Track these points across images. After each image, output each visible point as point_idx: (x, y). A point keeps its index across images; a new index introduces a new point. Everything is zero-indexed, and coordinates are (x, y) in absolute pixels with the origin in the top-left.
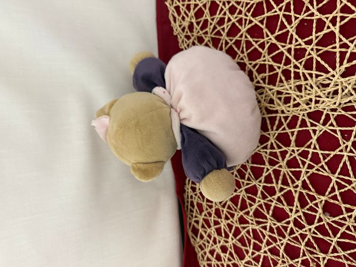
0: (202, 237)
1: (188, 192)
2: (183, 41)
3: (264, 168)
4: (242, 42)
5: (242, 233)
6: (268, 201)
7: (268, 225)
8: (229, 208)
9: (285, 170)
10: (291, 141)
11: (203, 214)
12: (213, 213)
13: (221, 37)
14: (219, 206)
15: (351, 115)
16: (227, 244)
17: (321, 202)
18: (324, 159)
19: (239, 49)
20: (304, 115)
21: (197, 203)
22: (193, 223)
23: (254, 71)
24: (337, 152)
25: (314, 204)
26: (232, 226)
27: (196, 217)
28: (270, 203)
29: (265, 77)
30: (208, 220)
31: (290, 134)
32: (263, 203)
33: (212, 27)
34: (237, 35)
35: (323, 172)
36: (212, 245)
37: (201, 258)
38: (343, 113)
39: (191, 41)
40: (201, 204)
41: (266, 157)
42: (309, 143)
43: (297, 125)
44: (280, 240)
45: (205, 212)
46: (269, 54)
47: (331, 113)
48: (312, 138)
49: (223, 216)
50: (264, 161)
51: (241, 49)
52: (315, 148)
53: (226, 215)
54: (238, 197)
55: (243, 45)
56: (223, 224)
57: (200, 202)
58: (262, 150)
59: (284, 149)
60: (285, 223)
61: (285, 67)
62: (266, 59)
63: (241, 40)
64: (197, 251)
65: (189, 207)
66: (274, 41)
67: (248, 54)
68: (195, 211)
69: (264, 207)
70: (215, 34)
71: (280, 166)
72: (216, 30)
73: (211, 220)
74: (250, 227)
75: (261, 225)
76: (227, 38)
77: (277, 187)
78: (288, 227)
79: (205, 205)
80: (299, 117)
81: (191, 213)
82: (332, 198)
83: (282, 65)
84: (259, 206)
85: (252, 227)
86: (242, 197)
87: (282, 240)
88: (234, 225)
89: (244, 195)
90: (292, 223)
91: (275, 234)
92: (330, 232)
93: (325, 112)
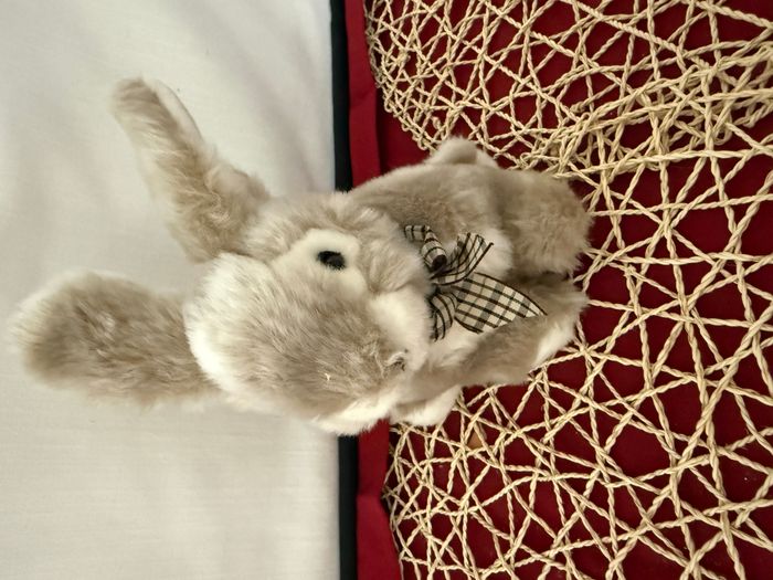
3: (621, 312)
5: (506, 491)
6: (609, 407)
7: (593, 477)
9: (688, 321)
10: (730, 234)
14: (463, 406)
16: (451, 515)
26: (483, 466)
28: (614, 415)
30: (421, 440)
31: (730, 215)
32: (592, 413)
36: (413, 509)
41: (635, 279)
43: (761, 186)
44: (619, 531)
50: (627, 292)
53: (473, 434)
54: (521, 387)
58: (627, 260)
59: (700, 257)
60: (647, 482)
69: (594, 423)
71: (676, 310)
74: (535, 476)
75: (569, 476)
77: (651, 371)
78: (654, 496)
84: (577, 418)
85: (541, 475)
86: (535, 388)
87: (625, 532)
88: (489, 465)
89: (542, 385)
90: (672, 486)
91: (607, 509)
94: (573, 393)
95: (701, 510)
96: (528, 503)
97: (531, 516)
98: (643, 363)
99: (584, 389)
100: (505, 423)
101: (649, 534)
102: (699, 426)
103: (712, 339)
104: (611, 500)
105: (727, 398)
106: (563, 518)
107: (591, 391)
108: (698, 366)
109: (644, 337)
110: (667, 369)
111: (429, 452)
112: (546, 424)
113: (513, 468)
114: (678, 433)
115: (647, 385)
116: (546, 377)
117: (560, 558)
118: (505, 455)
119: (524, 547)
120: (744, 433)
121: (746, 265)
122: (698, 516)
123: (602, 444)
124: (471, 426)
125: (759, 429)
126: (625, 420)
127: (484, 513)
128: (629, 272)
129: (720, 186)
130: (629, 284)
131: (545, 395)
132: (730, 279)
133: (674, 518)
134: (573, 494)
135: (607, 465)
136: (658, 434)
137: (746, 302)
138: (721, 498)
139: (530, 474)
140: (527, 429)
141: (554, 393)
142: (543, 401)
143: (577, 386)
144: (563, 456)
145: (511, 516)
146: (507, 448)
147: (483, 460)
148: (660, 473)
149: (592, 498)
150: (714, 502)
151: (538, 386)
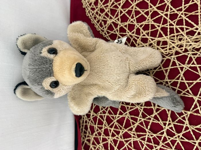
1: (83, 118)
2: (89, 12)
4: (133, 11)
5: (126, 146)
6: (147, 119)
7: (147, 136)
8: (116, 127)
10: (165, 76)
11: (95, 134)
12: (102, 133)
13: (117, 9)
14: (108, 126)
17: (187, 115)
18: (189, 87)
19: (130, 16)
20: (174, 59)
21: (90, 126)
22: (86, 141)
23: (141, 29)
24: (198, 81)
25: (182, 118)
26: (118, 141)
27: (88, 136)
28: (148, 120)
29: (149, 33)
30: (98, 138)
31: (164, 72)
32: (143, 121)
33: (112, 3)
34: (129, 7)
35: (188, 95)
39: (95, 11)
40: (93, 127)
42: (178, 77)
43: (169, 65)
44: (156, 147)
45: (96, 133)
46: (151, 18)
47: (192, 56)
48: (180, 73)
49: (111, 134)
51: (131, 16)
52: (182, 79)
53: (113, 133)
54: (124, 118)
55: (133, 13)
56: (110, 140)
57: (92, 125)
59: (160, 81)
60: (160, 134)
61: (163, 26)
62: (150, 21)
63: (132, 10)
65: (84, 130)
66: (156, 10)
67: (137, 19)
68: (88, 132)
69: (144, 123)
70: (113, 7)
72: (114, 5)
73: (100, 138)
74: (132, 140)
75: (141, 138)
76: (122, 10)
77: (155, 108)
78: (162, 136)
79: (96, 127)
80: (171, 60)
81: (85, 134)
82: (195, 112)
83: (161, 25)
84: (140, 124)
85: (133, 139)
86: (127, 118)
87: (157, 147)
88: (119, 140)
89: (129, 117)
90: (165, 133)
91: (152, 143)
92: (194, 136)
93: (189, 56)
94: (137, 117)
95: (172, 137)
96: (132, 147)
98: (153, 107)
99: (139, 116)
100: (121, 129)
101: (163, 146)
102: (168, 119)
104: (152, 140)
106: (141, 148)
107: (141, 116)
111: (101, 141)
112: (132, 126)
113: (126, 139)
114: (163, 121)
115: (154, 111)
116: (129, 114)
118: (123, 137)
120: (177, 118)
121: (170, 82)
122: (172, 139)
123: (147, 128)
124: (112, 131)
125: (180, 116)
126: (151, 121)
129: (161, 66)
131: (130, 119)
133: (167, 140)
134: (143, 142)
135: (149, 132)
136: (159, 123)
138: (176, 134)
139: (131, 140)
140: (128, 129)
141: (132, 118)
142: (130, 121)
144: (138, 133)
146: (123, 135)
147: (117, 139)
148: (162, 131)
149: (147, 141)
150: (174, 135)
151: (128, 118)
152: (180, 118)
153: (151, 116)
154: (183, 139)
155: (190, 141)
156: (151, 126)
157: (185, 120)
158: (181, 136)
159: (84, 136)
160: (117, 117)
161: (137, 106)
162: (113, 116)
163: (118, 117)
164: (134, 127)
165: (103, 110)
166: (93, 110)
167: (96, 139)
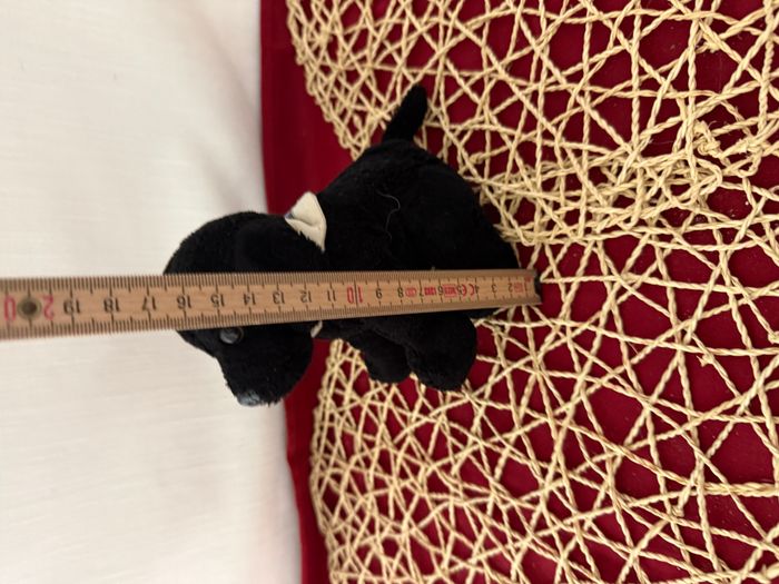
0: (343, 515)
1: (325, 406)
3: (493, 364)
5: (433, 515)
6: (494, 444)
7: (490, 501)
8: (410, 451)
9: (538, 374)
10: (561, 303)
11: (354, 459)
12: (375, 459)
14: (390, 444)
15: (703, 252)
16: (397, 537)
17: (614, 458)
18: (632, 355)
20: (595, 245)
21: (343, 432)
22: (327, 479)
24: (660, 342)
25: (597, 464)
26: (413, 495)
30: (362, 475)
31: (562, 289)
32: (482, 449)
35: (623, 387)
36: (365, 535)
37: (336, 562)
38: (685, 246)
40: (351, 437)
41: (501, 338)
43: (578, 267)
44: (514, 540)
45: (357, 457)
47: (658, 245)
50: (495, 347)
52: (611, 327)
53: (402, 470)
54: (429, 427)
56: (394, 488)
57: (350, 431)
58: (494, 322)
59: (545, 322)
60: (528, 502)
64: (329, 545)
65: (324, 441)
68: (335, 451)
69: (484, 457)
71: (529, 364)
73: (368, 475)
74: (451, 503)
75: (475, 501)
77: (518, 413)
78: (533, 512)
79: (360, 441)
80: (583, 248)
81: (327, 456)
82: (637, 453)
84: (473, 454)
85: (454, 501)
86: (439, 430)
87: (518, 540)
88: (417, 494)
89: (444, 425)
90: (543, 504)
91: (504, 525)
92: (626, 532)
93: (644, 241)
94: (466, 432)
97: (454, 535)
98: (511, 407)
99: (474, 429)
100: (423, 458)
101: (534, 542)
102: (554, 457)
103: (557, 388)
104: (505, 517)
105: (570, 434)
106: (476, 533)
107: (480, 430)
108: (548, 409)
109: (510, 385)
110: (529, 412)
111: (370, 484)
112: (451, 459)
113: (435, 496)
114: (541, 461)
115: (517, 425)
116: (445, 418)
117: (480, 564)
118: (427, 485)
119: (454, 558)
120: (583, 460)
121: (573, 329)
123: (493, 474)
124: (399, 460)
125: (591, 456)
126: (505, 453)
127: (421, 534)
128: (496, 332)
129: (553, 267)
130: (496, 342)
131: (447, 433)
132: (563, 340)
133: (547, 528)
134: (480, 514)
135: (497, 490)
136: (529, 464)
137: (575, 358)
139: (447, 500)
140: (440, 463)
141: (454, 433)
142: (445, 440)
143: (468, 425)
144: (468, 486)
145: (440, 534)
146: (428, 479)
147: (413, 490)
149: (493, 517)
150: (569, 514)
151: (441, 428)
152: (590, 463)
153: (507, 435)
154: (595, 534)
155: (616, 547)
156: (505, 470)
157: (605, 471)
158: (589, 523)
159: (324, 463)
160: (413, 420)
161: (467, 395)
162: (404, 412)
163: (418, 419)
164: (456, 461)
165: (378, 390)
166: (351, 383)
167: (358, 478)
